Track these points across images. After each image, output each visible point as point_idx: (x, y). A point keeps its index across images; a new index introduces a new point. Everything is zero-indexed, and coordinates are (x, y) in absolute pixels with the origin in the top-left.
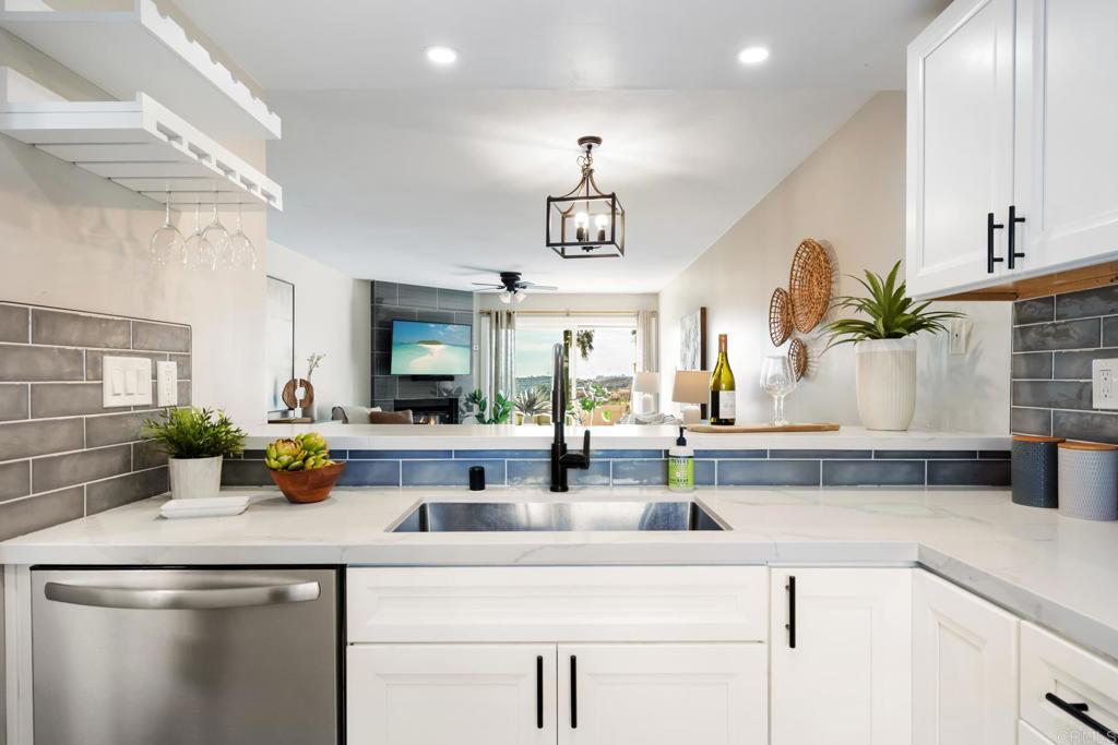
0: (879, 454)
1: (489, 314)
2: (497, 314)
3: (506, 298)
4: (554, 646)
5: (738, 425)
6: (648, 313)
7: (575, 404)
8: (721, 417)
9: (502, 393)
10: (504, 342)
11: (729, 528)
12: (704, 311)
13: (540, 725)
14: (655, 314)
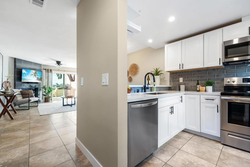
1: (45, 69)
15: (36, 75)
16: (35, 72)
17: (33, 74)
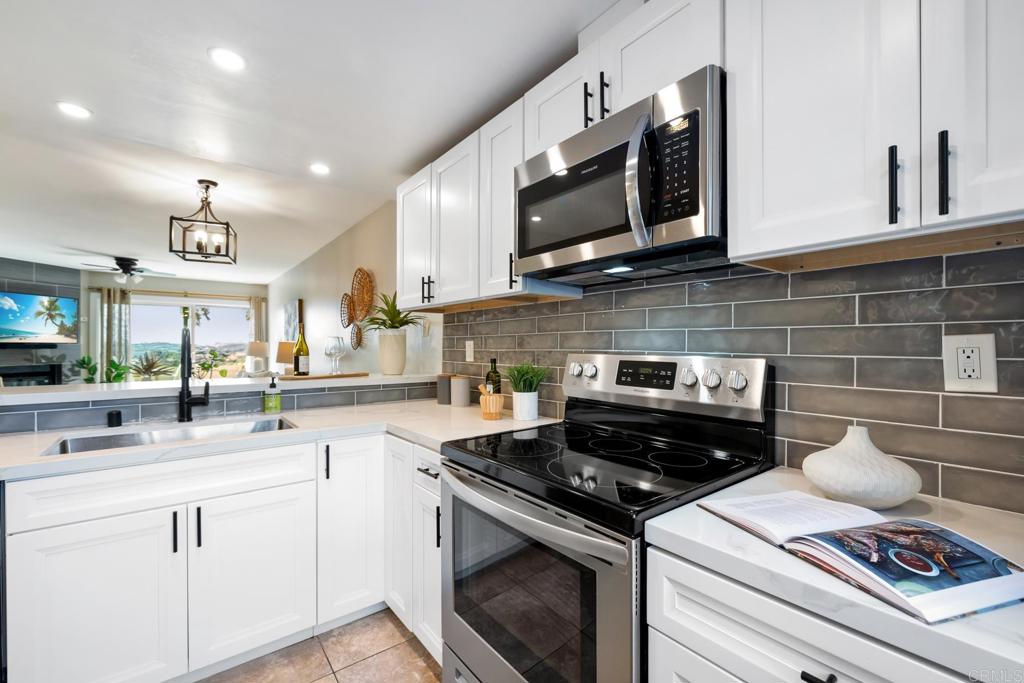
0: (384, 386)
1: (99, 290)
2: (109, 291)
3: (122, 280)
4: (185, 506)
5: (311, 375)
6: (259, 298)
7: (195, 367)
8: (300, 370)
9: (115, 359)
10: (117, 315)
11: (297, 427)
12: (301, 302)
13: (175, 550)
14: (265, 300)
15: (53, 313)
16: (52, 303)
17: (43, 310)
